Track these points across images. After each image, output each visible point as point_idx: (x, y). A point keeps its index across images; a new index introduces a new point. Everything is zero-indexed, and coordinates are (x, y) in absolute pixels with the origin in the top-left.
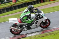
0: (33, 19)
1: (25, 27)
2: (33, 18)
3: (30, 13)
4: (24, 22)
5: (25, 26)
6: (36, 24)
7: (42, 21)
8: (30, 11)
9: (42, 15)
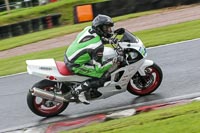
0: (111, 63)
1: (80, 91)
2: (111, 60)
3: (100, 43)
4: (78, 74)
5: (80, 87)
6: (117, 80)
7: (138, 73)
8: (101, 36)
9: (137, 49)
